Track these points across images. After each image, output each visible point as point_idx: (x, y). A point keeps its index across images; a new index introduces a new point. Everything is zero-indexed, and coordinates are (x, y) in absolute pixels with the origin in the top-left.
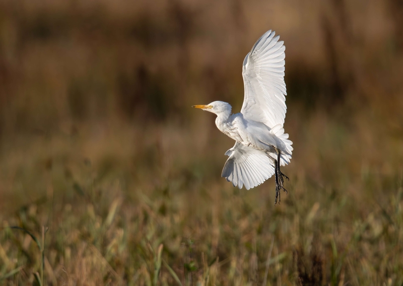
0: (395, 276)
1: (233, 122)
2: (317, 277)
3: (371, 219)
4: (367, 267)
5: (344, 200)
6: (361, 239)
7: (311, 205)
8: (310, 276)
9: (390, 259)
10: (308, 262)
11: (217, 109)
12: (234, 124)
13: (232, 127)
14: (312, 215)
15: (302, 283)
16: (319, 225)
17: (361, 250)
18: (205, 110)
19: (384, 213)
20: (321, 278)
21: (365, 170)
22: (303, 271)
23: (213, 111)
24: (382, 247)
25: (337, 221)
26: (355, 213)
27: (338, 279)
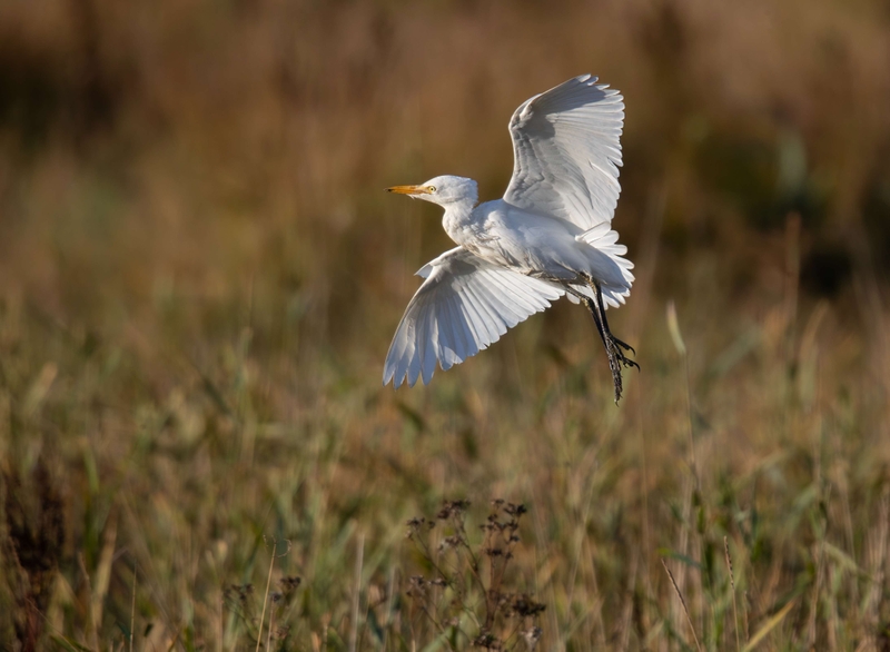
0: (233, 537)
1: (487, 224)
2: (52, 536)
3: (176, 401)
4: (167, 515)
5: (114, 357)
6: (153, 448)
7: (36, 367)
8: (34, 534)
9: (222, 496)
10: (31, 501)
11: (446, 194)
12: (490, 228)
13: (484, 236)
14: (39, 392)
15: (18, 551)
16: (56, 416)
17: (153, 475)
18: (416, 196)
19: (208, 387)
20: (61, 539)
21: (162, 287)
22: (19, 522)
23: (435, 198)
24: (204, 467)
25: (97, 406)
26: (139, 387)
27: (101, 542)
